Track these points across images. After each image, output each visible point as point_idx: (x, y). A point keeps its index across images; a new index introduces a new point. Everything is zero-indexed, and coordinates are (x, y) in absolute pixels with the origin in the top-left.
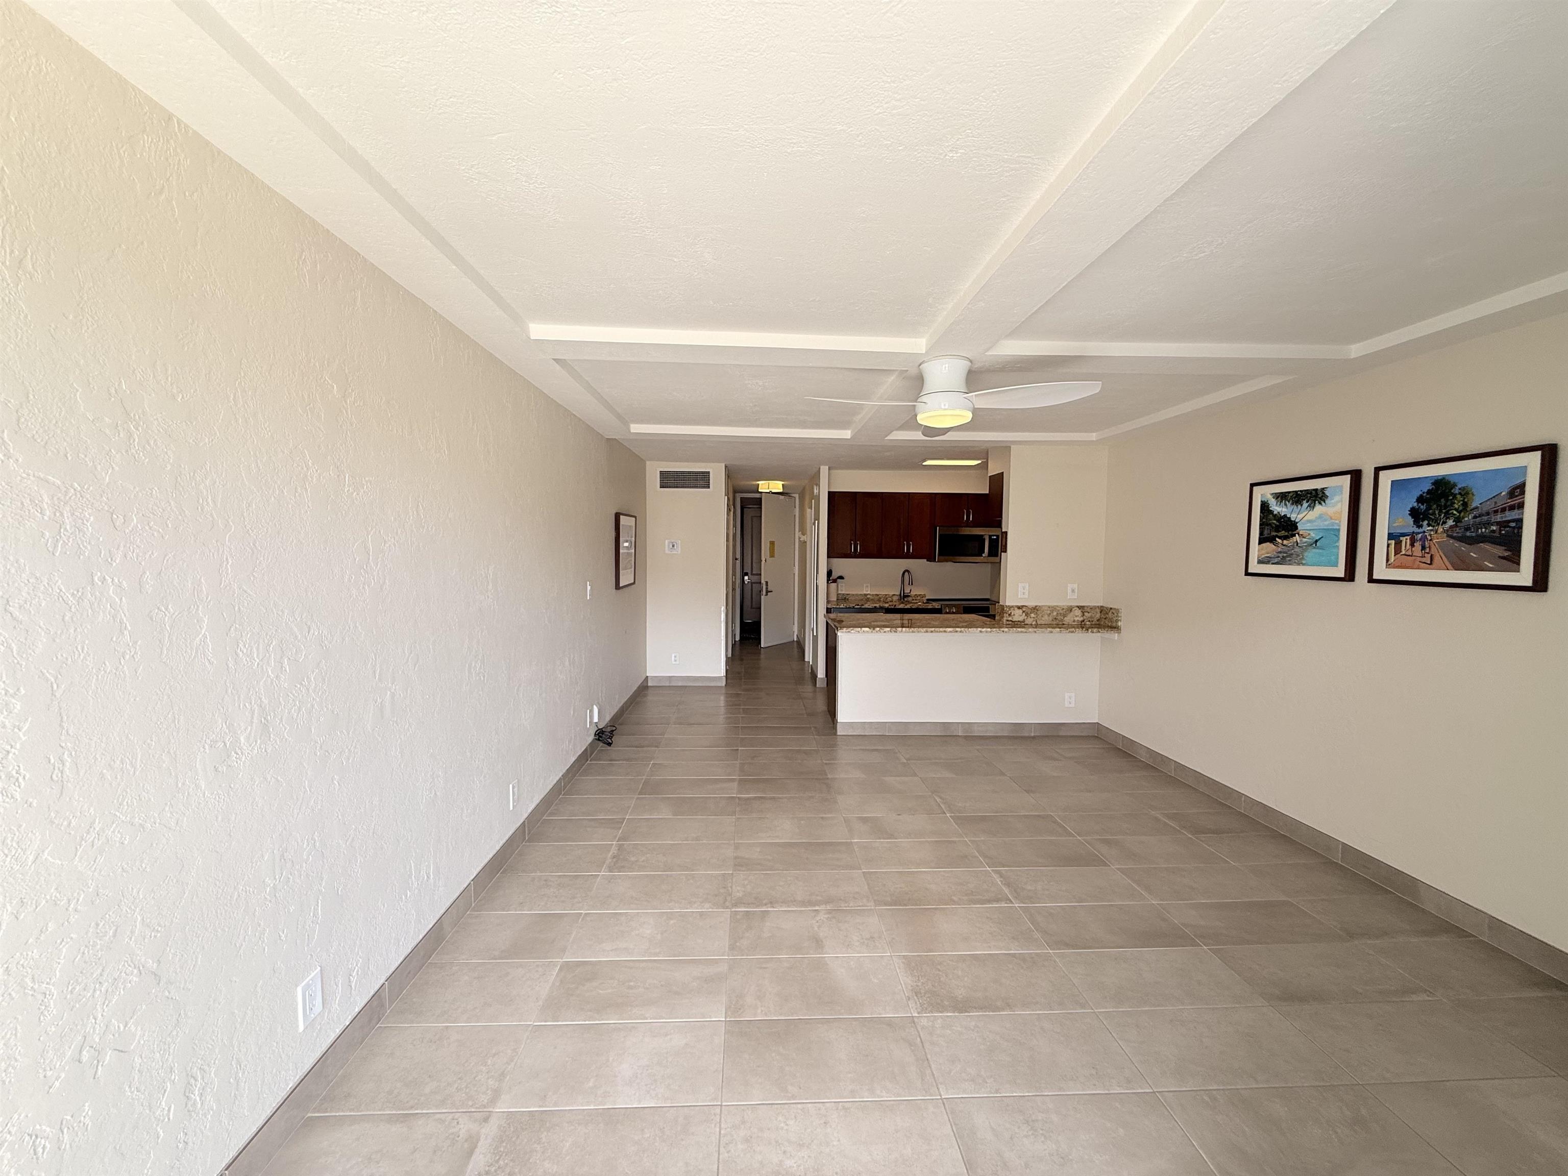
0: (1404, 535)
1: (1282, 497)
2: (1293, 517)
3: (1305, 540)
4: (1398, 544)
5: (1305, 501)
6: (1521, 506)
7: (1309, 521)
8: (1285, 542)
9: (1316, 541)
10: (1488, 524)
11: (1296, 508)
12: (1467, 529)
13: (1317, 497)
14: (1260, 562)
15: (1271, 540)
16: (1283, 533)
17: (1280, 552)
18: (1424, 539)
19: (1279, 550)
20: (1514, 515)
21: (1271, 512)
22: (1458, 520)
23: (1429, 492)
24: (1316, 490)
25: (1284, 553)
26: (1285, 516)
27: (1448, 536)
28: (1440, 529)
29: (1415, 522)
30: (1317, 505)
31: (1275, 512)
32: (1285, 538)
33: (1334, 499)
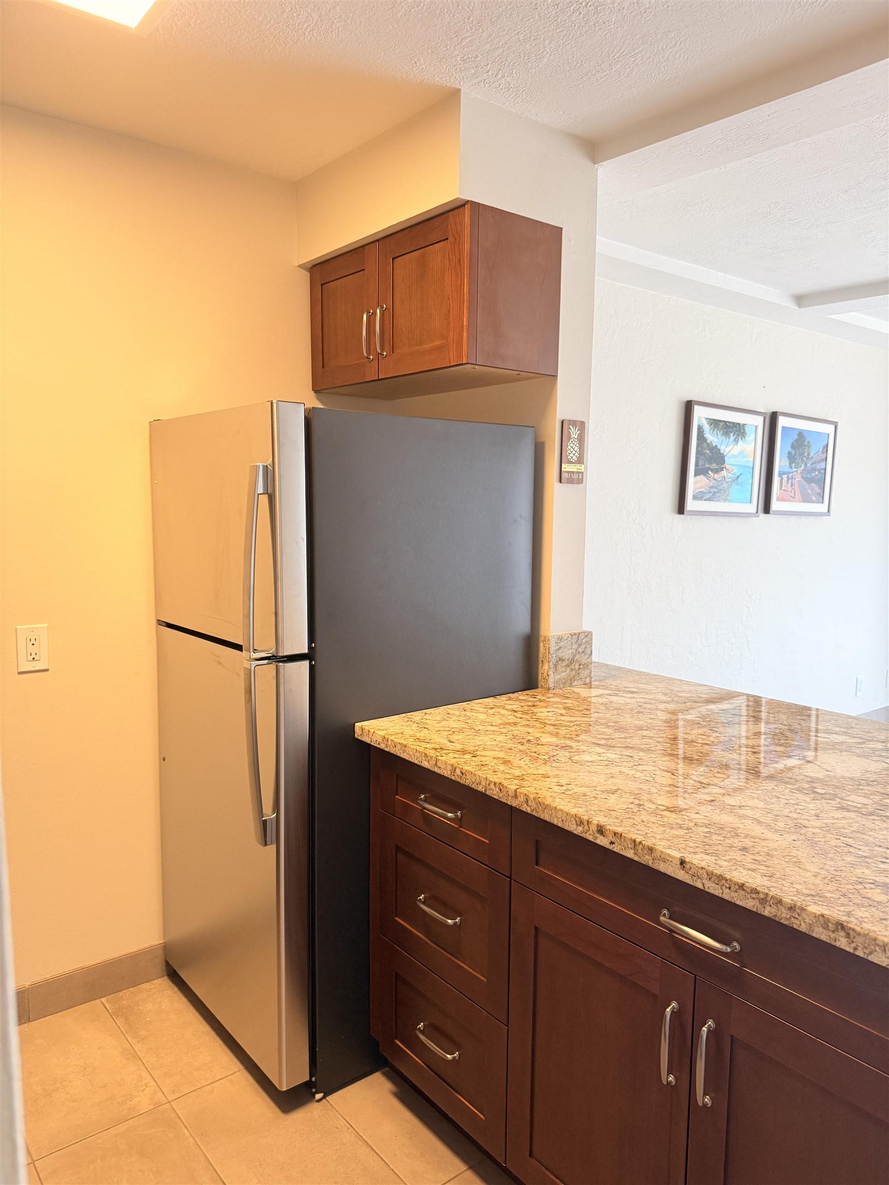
0: (784, 473)
1: (715, 423)
2: (722, 448)
4: (782, 479)
5: (732, 434)
6: (825, 460)
7: (734, 456)
8: (716, 476)
10: (814, 470)
11: (725, 441)
12: (808, 473)
13: (739, 431)
15: (706, 472)
16: (714, 466)
19: (711, 484)
21: (705, 440)
22: (806, 465)
23: (796, 439)
24: (739, 424)
26: (716, 446)
27: (802, 477)
28: (799, 472)
29: (790, 464)
30: (740, 440)
31: (708, 441)
32: (716, 471)
33: (750, 437)
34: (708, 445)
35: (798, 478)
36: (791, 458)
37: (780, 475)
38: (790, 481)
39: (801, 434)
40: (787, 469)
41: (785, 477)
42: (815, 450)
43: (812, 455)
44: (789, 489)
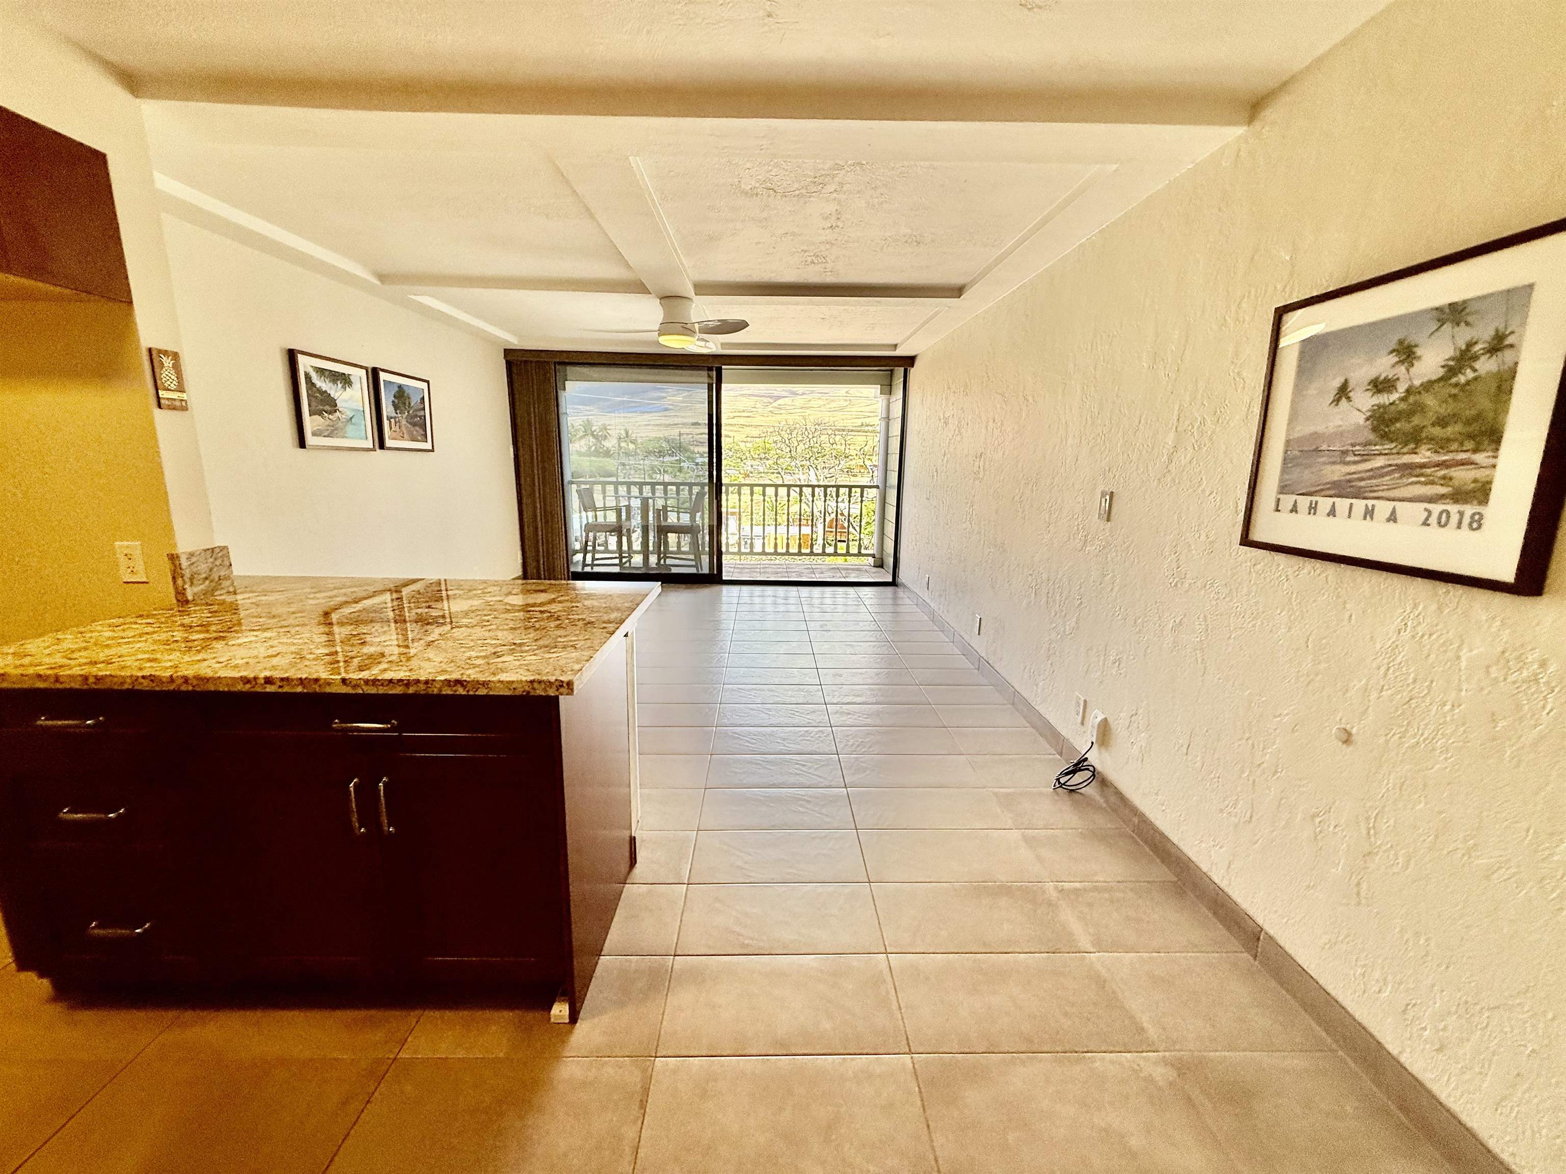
0: (391, 418)
1: (321, 371)
2: (333, 394)
3: (344, 416)
4: (390, 422)
5: (339, 382)
6: (424, 409)
7: (345, 401)
8: (331, 417)
9: (351, 418)
10: (416, 416)
11: (334, 387)
12: (411, 418)
13: (345, 380)
14: (314, 434)
15: (320, 413)
16: (327, 408)
17: (329, 425)
18: (399, 422)
19: (327, 423)
20: (422, 413)
21: (313, 385)
22: (408, 412)
23: (397, 392)
24: (344, 374)
25: (333, 426)
26: (326, 392)
27: (407, 422)
28: (404, 417)
29: (396, 410)
30: (347, 387)
31: (318, 386)
32: (330, 413)
33: (356, 385)
34: (318, 390)
35: (404, 422)
36: (396, 407)
37: (389, 419)
38: (397, 424)
39: (400, 387)
40: (394, 415)
41: (393, 420)
42: (415, 400)
43: (412, 404)
44: (398, 430)
